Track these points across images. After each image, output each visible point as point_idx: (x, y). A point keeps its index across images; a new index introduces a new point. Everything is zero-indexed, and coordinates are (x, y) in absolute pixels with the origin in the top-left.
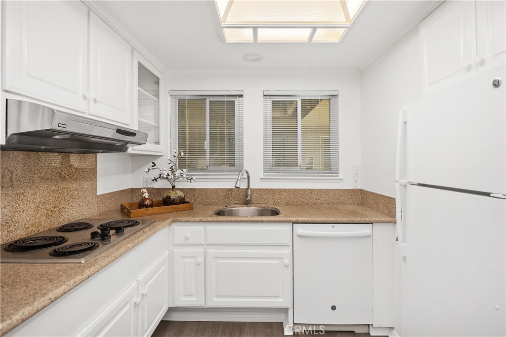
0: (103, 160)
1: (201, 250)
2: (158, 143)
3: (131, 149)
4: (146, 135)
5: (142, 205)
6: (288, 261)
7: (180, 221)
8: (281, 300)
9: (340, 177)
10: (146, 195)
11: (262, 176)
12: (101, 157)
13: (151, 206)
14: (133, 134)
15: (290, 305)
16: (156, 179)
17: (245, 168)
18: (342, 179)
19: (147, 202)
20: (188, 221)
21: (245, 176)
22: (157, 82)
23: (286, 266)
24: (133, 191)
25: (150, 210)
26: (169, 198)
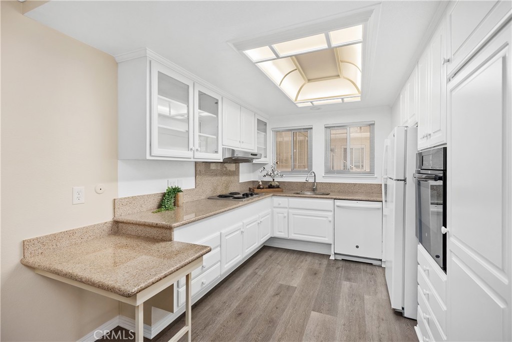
0: (242, 166)
1: (286, 210)
2: (266, 157)
3: (254, 161)
4: (261, 155)
5: (259, 188)
6: (331, 219)
7: (276, 196)
8: (327, 239)
9: (375, 176)
10: (261, 183)
11: (324, 175)
12: (241, 164)
13: (263, 188)
14: (256, 155)
15: (332, 243)
16: (265, 176)
17: (313, 170)
18: (376, 178)
19: (261, 187)
20: (280, 196)
21: (313, 175)
22: (266, 124)
23: (330, 221)
24: (253, 182)
25: (263, 190)
26: (271, 185)
